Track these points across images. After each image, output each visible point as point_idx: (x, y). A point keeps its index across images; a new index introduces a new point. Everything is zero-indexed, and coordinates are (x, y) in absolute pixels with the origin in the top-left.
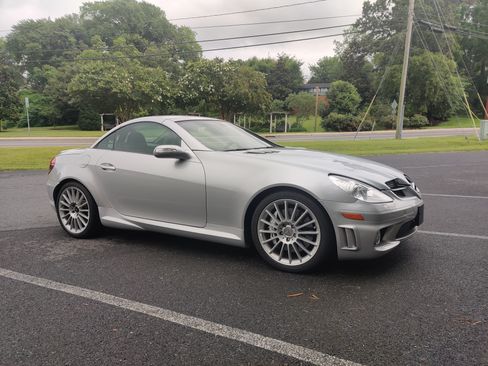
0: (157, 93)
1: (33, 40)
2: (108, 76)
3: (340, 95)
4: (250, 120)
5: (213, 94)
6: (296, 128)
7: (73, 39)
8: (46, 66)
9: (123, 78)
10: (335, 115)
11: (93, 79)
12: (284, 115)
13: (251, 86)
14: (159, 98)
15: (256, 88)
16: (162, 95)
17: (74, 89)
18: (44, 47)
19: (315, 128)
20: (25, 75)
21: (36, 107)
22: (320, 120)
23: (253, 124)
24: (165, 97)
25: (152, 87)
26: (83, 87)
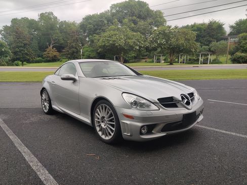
0: (137, 45)
1: (90, 23)
2: (114, 38)
3: (244, 42)
4: (188, 57)
5: (164, 45)
6: (215, 62)
7: (106, 22)
8: (95, 35)
9: (121, 38)
10: (239, 54)
11: (108, 40)
12: (208, 55)
13: (186, 39)
14: (138, 48)
15: (189, 40)
16: (139, 46)
17: (100, 45)
18: (94, 26)
19: (227, 61)
20: (87, 39)
21: (89, 53)
22: (229, 57)
23: (190, 60)
24: (140, 47)
25: (134, 42)
26: (103, 44)
